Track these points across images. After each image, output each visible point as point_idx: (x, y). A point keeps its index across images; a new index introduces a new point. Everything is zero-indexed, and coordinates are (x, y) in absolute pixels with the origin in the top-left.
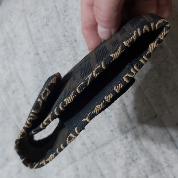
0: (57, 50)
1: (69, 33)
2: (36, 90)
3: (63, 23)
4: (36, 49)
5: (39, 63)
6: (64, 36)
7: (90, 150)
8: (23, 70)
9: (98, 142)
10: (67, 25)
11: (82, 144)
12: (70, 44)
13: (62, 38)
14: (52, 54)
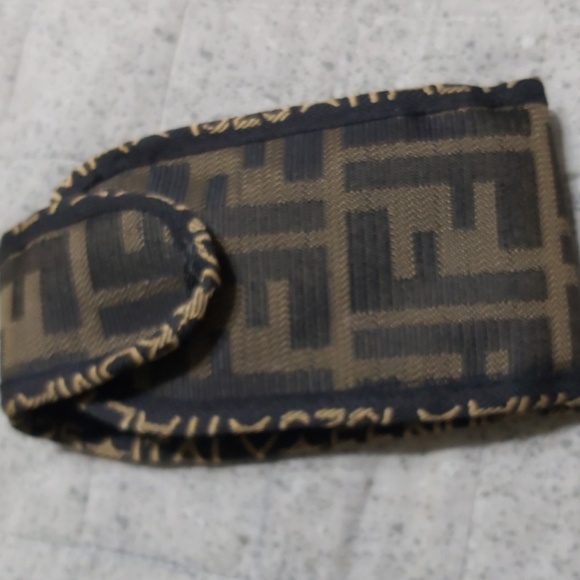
0: (261, 88)
2: (54, 155)
3: (361, 20)
4: (181, 17)
5: (151, 73)
6: (329, 66)
7: (87, 536)
8: (60, 44)
9: (147, 536)
10: (371, 39)
11: (73, 491)
14: (227, 86)
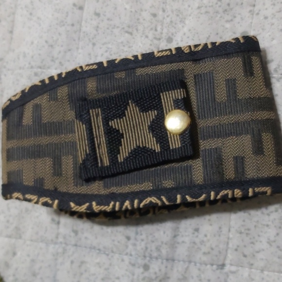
1: (168, 16)
12: (155, 38)
13: (146, 15)
